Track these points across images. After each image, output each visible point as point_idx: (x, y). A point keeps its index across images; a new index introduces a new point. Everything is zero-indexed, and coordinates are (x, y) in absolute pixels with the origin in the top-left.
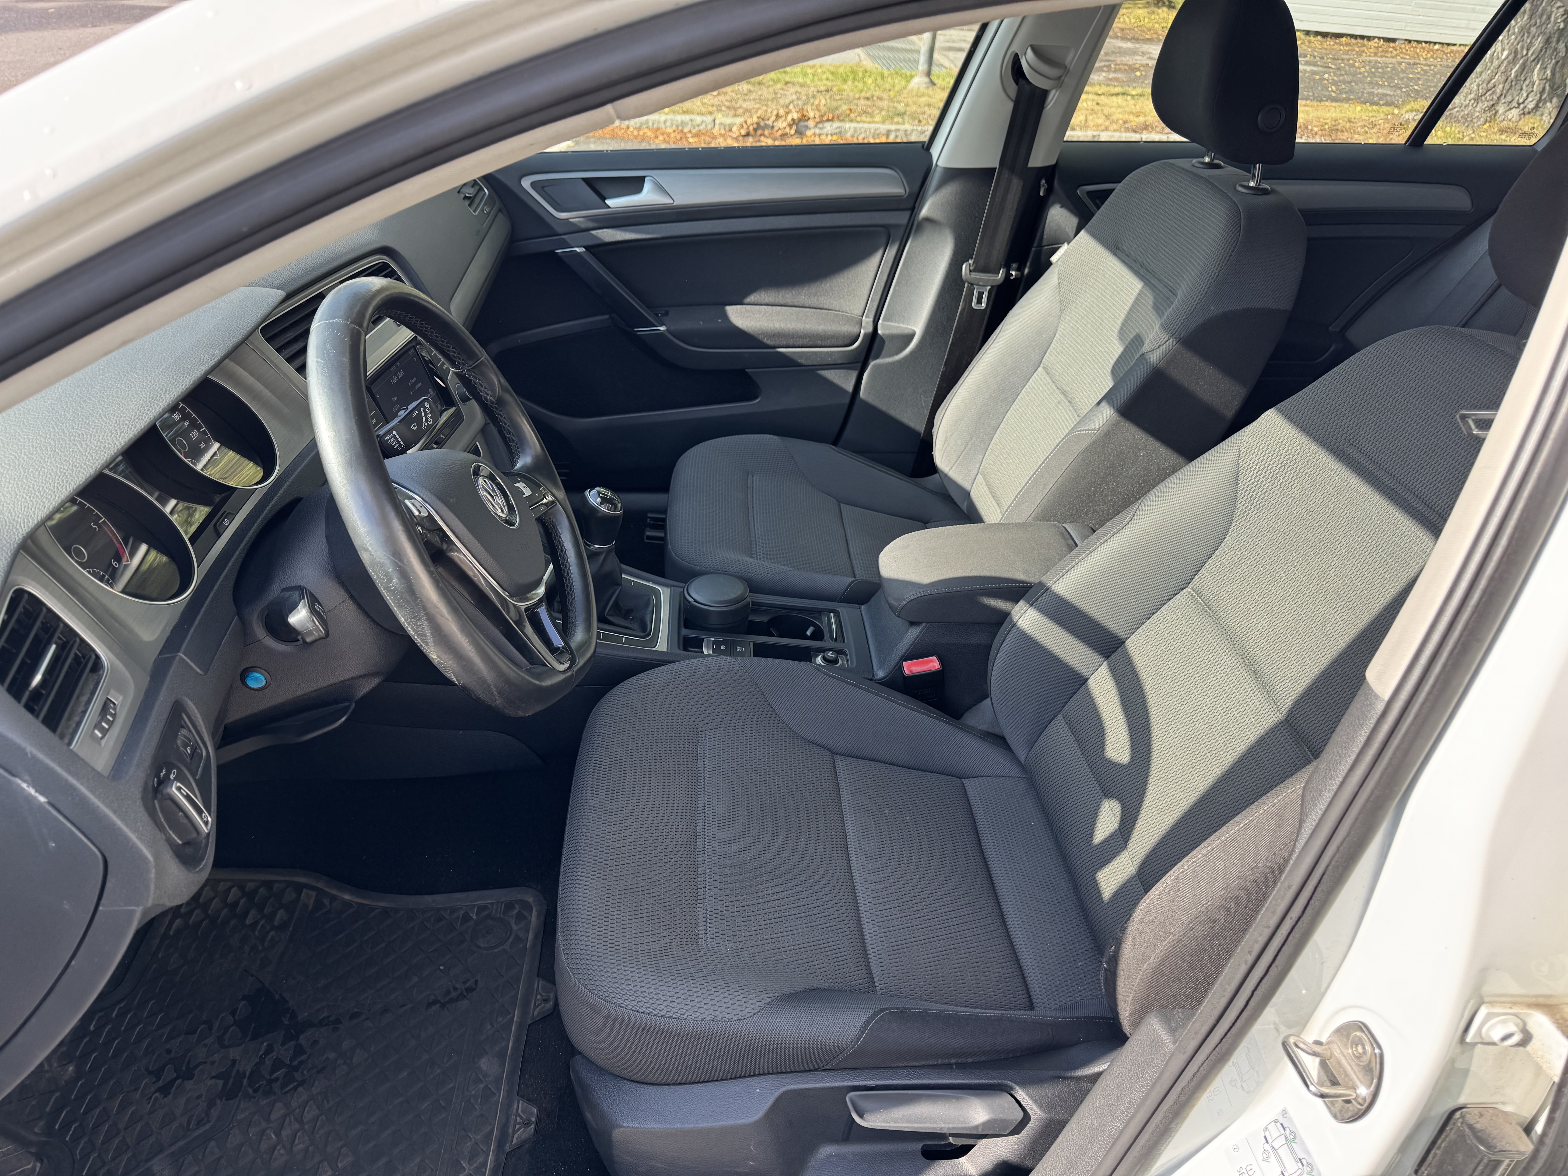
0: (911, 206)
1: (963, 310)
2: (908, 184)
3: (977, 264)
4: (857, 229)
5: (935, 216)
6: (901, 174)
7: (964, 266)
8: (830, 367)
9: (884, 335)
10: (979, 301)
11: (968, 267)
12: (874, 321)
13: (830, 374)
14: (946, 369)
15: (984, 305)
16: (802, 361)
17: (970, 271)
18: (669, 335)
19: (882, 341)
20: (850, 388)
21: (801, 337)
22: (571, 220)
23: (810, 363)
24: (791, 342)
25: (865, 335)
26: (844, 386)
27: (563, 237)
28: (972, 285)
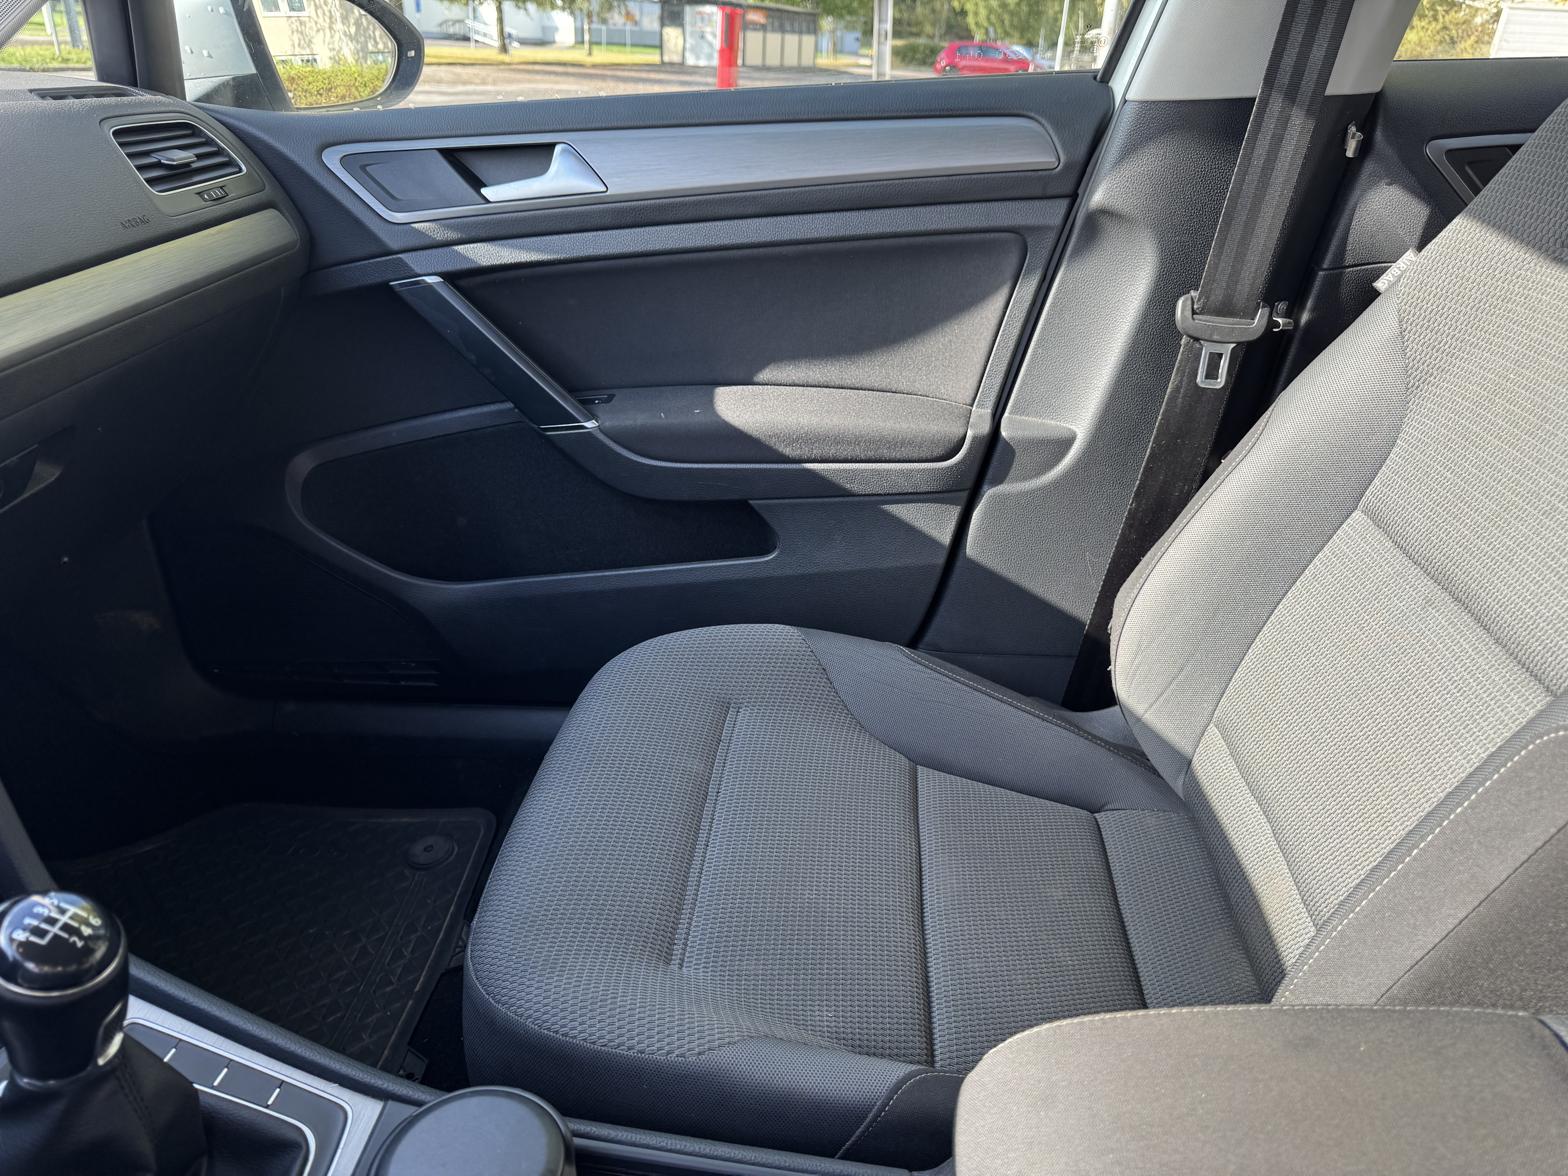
0: (1068, 188)
1: (1177, 390)
2: (1063, 145)
3: (1208, 298)
4: (961, 237)
5: (1119, 204)
6: (1049, 128)
7: (1180, 303)
8: (906, 497)
9: (1012, 438)
10: (1212, 374)
11: (1189, 302)
12: (994, 415)
13: (904, 512)
14: (1138, 506)
15: (1221, 382)
16: (855, 487)
17: (1194, 312)
18: (602, 437)
19: (1010, 451)
20: (945, 537)
21: (849, 443)
22: (416, 226)
23: (869, 491)
24: (832, 452)
25: (975, 438)
26: (934, 533)
27: (400, 256)
28: (1197, 339)
